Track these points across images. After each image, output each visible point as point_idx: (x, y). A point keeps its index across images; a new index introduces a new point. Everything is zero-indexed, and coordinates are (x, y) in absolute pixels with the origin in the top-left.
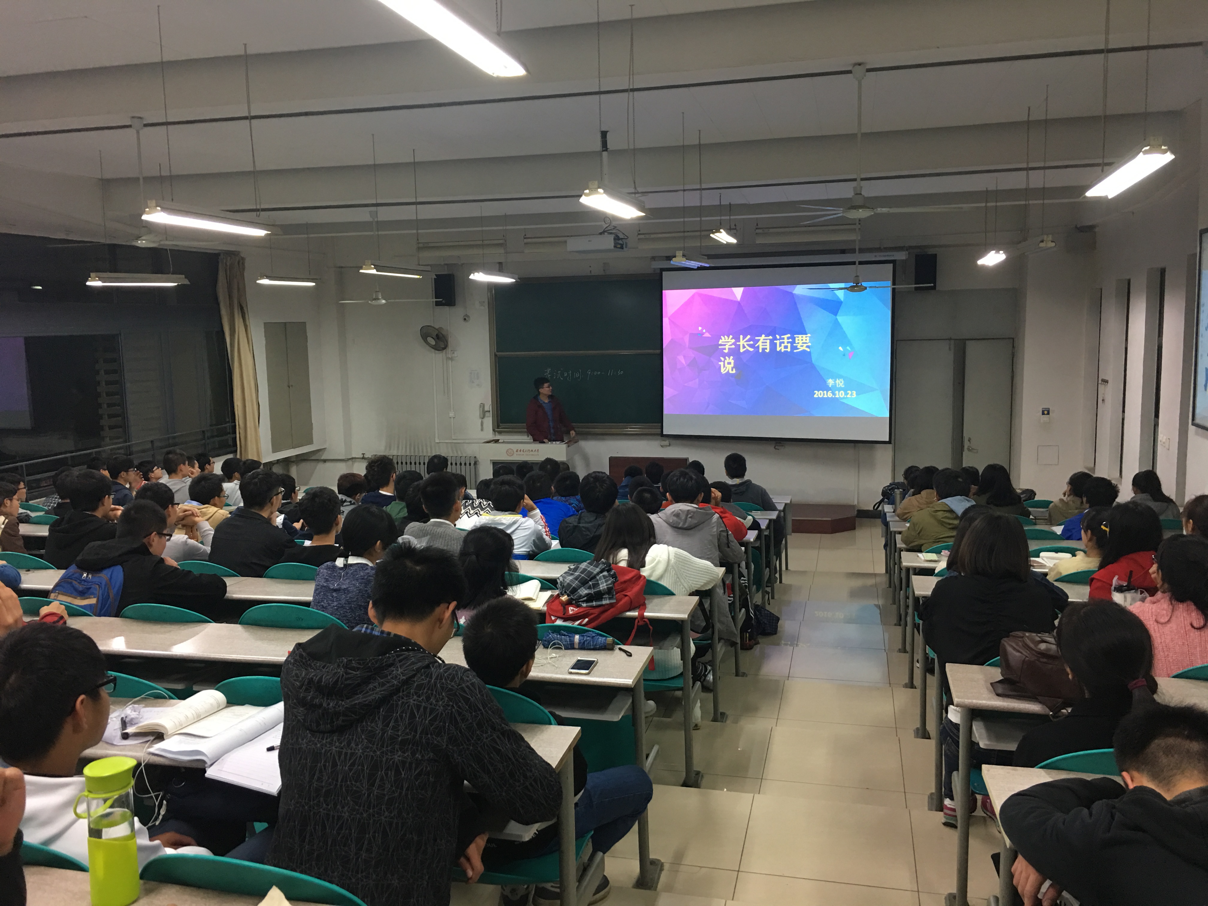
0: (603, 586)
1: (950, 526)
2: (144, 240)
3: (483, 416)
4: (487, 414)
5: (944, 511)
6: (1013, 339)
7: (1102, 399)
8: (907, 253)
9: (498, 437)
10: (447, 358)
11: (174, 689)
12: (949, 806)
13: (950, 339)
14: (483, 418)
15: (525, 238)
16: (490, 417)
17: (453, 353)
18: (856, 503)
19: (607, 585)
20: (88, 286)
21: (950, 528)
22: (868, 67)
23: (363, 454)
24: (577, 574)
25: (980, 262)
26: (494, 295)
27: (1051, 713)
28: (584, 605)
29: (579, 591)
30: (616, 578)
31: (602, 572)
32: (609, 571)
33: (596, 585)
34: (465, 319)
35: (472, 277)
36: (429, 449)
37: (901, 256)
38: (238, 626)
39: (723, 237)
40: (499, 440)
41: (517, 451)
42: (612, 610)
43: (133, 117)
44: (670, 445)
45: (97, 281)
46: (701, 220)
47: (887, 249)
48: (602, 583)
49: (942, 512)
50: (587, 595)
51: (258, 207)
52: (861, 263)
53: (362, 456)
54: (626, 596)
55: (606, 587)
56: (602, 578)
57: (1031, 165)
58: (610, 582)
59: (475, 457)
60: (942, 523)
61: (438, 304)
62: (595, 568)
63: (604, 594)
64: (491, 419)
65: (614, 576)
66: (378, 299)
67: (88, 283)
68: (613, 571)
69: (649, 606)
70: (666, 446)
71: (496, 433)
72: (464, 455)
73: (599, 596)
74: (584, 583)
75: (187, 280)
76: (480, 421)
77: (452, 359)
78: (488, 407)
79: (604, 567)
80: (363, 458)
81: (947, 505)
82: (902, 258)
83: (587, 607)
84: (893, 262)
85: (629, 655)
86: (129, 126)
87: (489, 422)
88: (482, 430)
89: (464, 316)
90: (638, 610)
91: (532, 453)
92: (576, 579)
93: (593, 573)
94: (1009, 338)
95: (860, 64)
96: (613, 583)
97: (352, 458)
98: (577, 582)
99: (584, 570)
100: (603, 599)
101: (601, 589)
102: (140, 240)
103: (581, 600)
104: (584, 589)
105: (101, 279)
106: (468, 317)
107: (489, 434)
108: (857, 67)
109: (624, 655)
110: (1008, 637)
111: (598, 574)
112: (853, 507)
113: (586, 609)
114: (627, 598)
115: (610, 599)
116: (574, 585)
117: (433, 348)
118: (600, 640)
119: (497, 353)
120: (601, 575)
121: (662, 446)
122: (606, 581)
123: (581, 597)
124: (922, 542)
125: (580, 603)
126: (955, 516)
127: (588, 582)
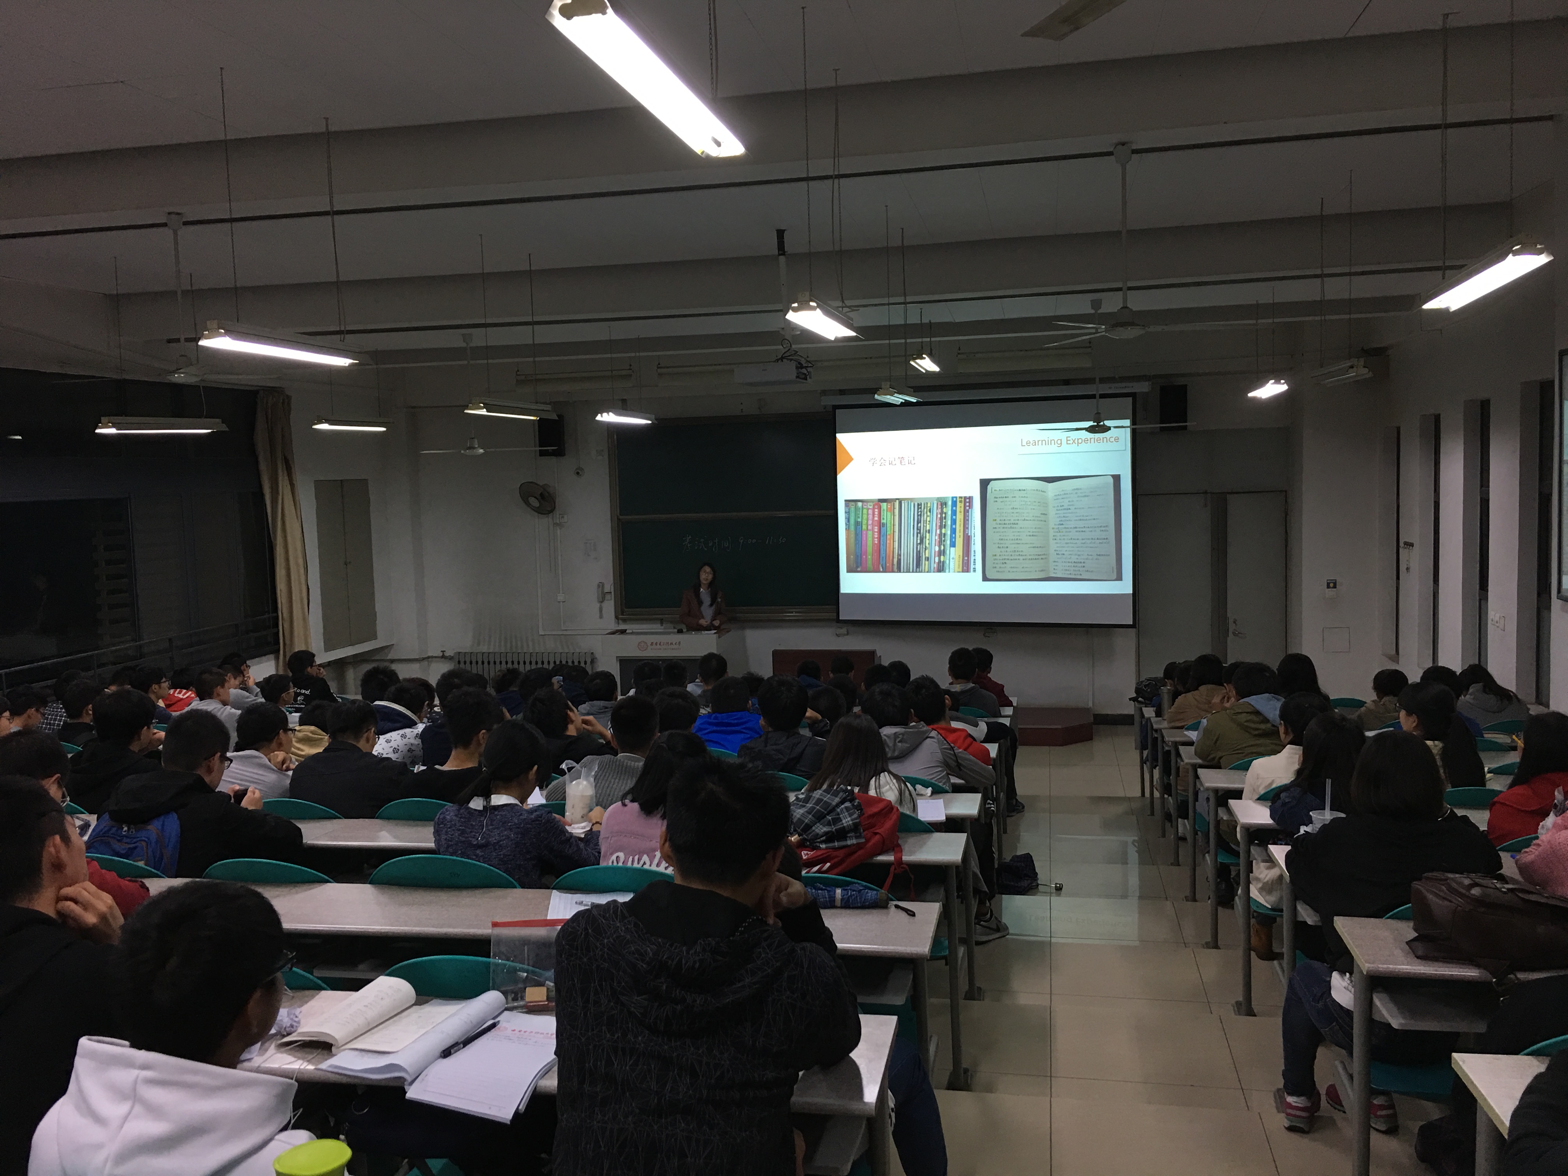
0: (847, 821)
1: (1256, 732)
2: (182, 373)
3: (602, 600)
4: (608, 597)
5: (1247, 713)
6: (1286, 491)
7: (1406, 567)
8: (1150, 383)
9: (622, 627)
10: (554, 524)
11: (326, 978)
12: (1294, 1104)
13: (1206, 493)
14: (602, 602)
15: (658, 368)
16: (611, 600)
17: (563, 517)
18: (1091, 705)
19: (852, 820)
20: (97, 433)
21: (1255, 735)
22: (1134, 147)
23: (443, 652)
24: (809, 805)
25: (1250, 395)
26: (616, 442)
27: (1494, 980)
28: (823, 846)
29: (814, 828)
30: (861, 810)
31: (842, 802)
32: (851, 801)
33: (837, 820)
34: (578, 473)
35: (599, 418)
36: (530, 644)
37: (1142, 387)
38: (368, 886)
39: (927, 365)
40: (626, 630)
41: (652, 644)
42: (860, 853)
43: (169, 213)
44: (848, 634)
45: (110, 427)
46: (906, 342)
47: (1123, 379)
48: (845, 818)
49: (1245, 714)
50: (826, 833)
51: (343, 329)
52: (1103, 396)
53: (441, 654)
54: (876, 834)
55: (851, 822)
56: (844, 810)
57: (1327, 271)
58: (855, 816)
59: (592, 653)
60: (1246, 729)
61: (542, 454)
62: (833, 797)
63: (849, 832)
64: (612, 602)
65: (859, 807)
66: (474, 448)
67: (98, 431)
68: (857, 801)
69: (906, 848)
70: (845, 635)
71: (620, 621)
72: (578, 651)
73: (842, 834)
74: (819, 817)
75: (224, 425)
76: (598, 605)
77: (560, 525)
78: (609, 587)
79: (844, 796)
80: (443, 657)
81: (1250, 704)
82: (1144, 391)
83: (826, 848)
84: (1133, 395)
85: (912, 914)
86: (165, 225)
87: (610, 606)
88: (601, 617)
89: (577, 469)
90: (893, 853)
91: (672, 647)
92: (809, 812)
93: (831, 804)
94: (1281, 491)
95: (1123, 144)
96: (859, 816)
97: (429, 657)
98: (810, 816)
99: (819, 801)
100: (848, 838)
101: (845, 825)
102: (177, 373)
103: (818, 840)
104: (821, 826)
105: (114, 426)
106: (582, 469)
107: (610, 622)
108: (1120, 147)
109: (903, 915)
110: (1420, 880)
111: (838, 805)
112: (1088, 710)
113: (826, 851)
114: (878, 837)
115: (857, 837)
116: (806, 821)
117: (536, 512)
118: (870, 894)
119: (621, 517)
120: (843, 806)
121: (838, 635)
122: (850, 815)
123: (817, 836)
124: (1220, 754)
125: (818, 844)
126: (1261, 718)
127: (825, 817)
